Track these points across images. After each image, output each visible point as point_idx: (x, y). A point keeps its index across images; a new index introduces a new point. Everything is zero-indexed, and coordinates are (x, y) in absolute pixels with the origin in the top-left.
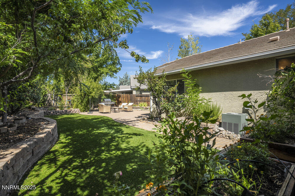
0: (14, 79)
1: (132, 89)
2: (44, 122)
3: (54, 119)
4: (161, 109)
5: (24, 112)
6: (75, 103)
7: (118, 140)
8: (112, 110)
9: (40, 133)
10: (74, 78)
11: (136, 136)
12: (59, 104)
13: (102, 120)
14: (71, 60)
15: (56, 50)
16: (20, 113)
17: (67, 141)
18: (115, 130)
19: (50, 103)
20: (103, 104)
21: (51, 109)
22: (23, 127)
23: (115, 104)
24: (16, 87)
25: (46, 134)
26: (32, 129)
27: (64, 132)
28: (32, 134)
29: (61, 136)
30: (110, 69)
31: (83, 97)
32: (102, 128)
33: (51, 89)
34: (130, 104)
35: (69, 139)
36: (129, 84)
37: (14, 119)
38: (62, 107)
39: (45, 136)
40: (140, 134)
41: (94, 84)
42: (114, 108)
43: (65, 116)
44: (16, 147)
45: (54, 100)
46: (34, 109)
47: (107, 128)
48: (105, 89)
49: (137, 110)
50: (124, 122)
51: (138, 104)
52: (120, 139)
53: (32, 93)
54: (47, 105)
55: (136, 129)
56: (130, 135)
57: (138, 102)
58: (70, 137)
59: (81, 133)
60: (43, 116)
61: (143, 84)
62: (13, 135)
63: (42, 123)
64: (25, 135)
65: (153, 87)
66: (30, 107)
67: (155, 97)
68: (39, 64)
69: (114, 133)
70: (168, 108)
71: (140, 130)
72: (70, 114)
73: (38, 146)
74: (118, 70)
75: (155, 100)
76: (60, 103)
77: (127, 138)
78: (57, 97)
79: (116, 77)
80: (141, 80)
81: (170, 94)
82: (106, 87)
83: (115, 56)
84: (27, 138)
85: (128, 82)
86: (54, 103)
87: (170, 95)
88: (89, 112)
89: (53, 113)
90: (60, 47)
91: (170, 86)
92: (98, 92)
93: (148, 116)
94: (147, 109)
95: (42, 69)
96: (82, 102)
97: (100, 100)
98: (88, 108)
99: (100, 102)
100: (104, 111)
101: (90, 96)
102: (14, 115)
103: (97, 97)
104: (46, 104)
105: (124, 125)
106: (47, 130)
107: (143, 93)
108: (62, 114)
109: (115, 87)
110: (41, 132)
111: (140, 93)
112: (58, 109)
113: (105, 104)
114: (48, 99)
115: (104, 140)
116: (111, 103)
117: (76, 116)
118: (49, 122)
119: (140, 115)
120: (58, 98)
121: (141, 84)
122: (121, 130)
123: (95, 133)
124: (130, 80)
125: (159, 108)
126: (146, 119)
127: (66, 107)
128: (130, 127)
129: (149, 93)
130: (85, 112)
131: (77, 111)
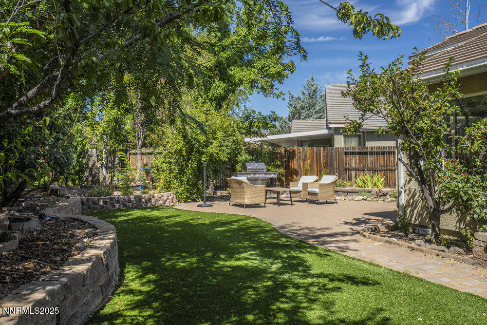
0: (16, 108)
1: (332, 132)
2: (83, 229)
3: (108, 221)
4: (440, 198)
5: (31, 199)
6: (163, 176)
7: (294, 294)
8: (268, 196)
9: (76, 260)
10: (166, 101)
11: (354, 287)
12: (118, 178)
13: (240, 229)
14: (162, 44)
15: (120, 17)
16: (22, 201)
17: (145, 289)
18: (283, 262)
19: (94, 176)
20: (243, 178)
21: (98, 193)
22: (32, 241)
23: (279, 180)
24: (14, 131)
25: (90, 264)
26: (55, 247)
27: (135, 260)
28: (55, 262)
29: (128, 272)
30: (263, 68)
31: (184, 156)
32: (242, 252)
33: (97, 135)
34: (328, 179)
35: (149, 282)
36: (322, 113)
37: (10, 219)
38: (128, 187)
39: (88, 270)
40: (368, 279)
41: (216, 119)
42: (274, 192)
43: (137, 213)
44: (20, 298)
45: (107, 168)
46: (55, 192)
47: (258, 255)
48: (249, 133)
49: (350, 198)
50: (309, 237)
51: (354, 179)
52: (301, 291)
53: (53, 146)
54: (87, 181)
55: (350, 261)
56: (332, 280)
57: (353, 173)
58: (152, 277)
59: (184, 266)
60: (78, 211)
61: (372, 111)
62: (10, 264)
63: (79, 231)
64: (38, 264)
65: (408, 121)
66: (45, 187)
67: (414, 157)
68: (76, 64)
69: (281, 271)
70: (466, 193)
71: (366, 266)
72: (148, 208)
73: (71, 297)
74: (287, 71)
75: (417, 164)
76: (121, 177)
77: (324, 289)
78: (114, 158)
79: (281, 93)
80: (365, 99)
81: (476, 143)
82: (251, 125)
83: (285, 23)
84: (45, 273)
85: (317, 108)
86: (105, 177)
87: (476, 146)
88: (201, 203)
89: (105, 203)
90: (131, 9)
91: (473, 114)
92: (227, 143)
93: (389, 221)
94: (385, 195)
95: (82, 76)
96: (182, 172)
97: (232, 166)
98: (198, 189)
99: (233, 171)
100: (247, 201)
101: (203, 153)
102: (10, 208)
103: (224, 157)
104: (85, 179)
105: (310, 247)
106: (92, 252)
107: (369, 144)
108: (128, 206)
109: (277, 124)
110: (78, 257)
111: (360, 144)
112: (116, 193)
113: (248, 179)
114: (90, 165)
115: (251, 292)
116: (268, 176)
117: (166, 215)
118: (97, 229)
119: (361, 216)
120: (117, 161)
121: (365, 111)
122: (302, 263)
123: (223, 267)
124: (325, 100)
125: (431, 195)
126: (383, 228)
127: (138, 186)
128: (330, 253)
129: (392, 144)
130: (189, 202)
131: (168, 199)
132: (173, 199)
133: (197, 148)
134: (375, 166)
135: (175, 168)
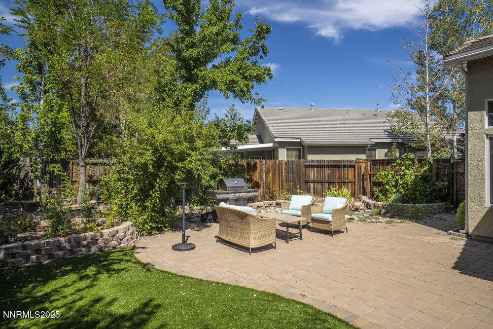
1: (277, 145)
57: (312, 185)
111: (299, 157)
116: (249, 194)
130: (154, 234)
131: (125, 236)
132: (132, 234)
133: (169, 162)
134: (331, 178)
135: (133, 188)
